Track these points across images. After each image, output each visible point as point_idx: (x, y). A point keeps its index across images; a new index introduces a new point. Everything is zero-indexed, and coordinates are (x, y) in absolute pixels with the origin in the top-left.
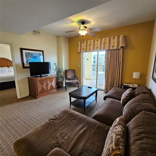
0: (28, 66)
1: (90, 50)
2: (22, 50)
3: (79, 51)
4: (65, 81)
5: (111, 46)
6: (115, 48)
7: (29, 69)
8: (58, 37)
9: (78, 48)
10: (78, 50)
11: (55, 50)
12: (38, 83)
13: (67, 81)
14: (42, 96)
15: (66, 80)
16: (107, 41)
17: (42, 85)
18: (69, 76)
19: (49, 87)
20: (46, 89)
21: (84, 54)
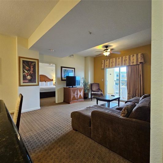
0: (65, 79)
1: (112, 67)
2: (62, 67)
3: (103, 68)
4: (91, 93)
5: (131, 62)
6: (135, 63)
7: (65, 82)
8: (85, 57)
9: (101, 65)
10: (101, 67)
11: (83, 68)
12: (72, 91)
13: (92, 92)
14: (75, 102)
15: (91, 91)
16: (128, 58)
17: (74, 93)
18: (94, 89)
19: (78, 96)
20: (76, 97)
21: (107, 69)
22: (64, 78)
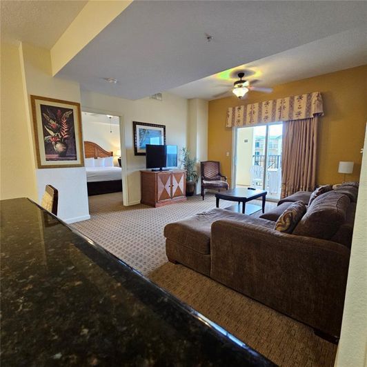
0: (144, 151)
1: (252, 123)
2: (135, 124)
3: (229, 125)
4: (202, 182)
5: (294, 114)
6: (303, 116)
7: (145, 157)
8: (189, 100)
9: (226, 120)
10: (226, 123)
12: (159, 180)
13: (205, 182)
14: (164, 204)
15: (202, 179)
16: (287, 104)
17: (165, 184)
18: (208, 174)
19: (174, 191)
20: (169, 193)
21: (239, 129)
22: (141, 148)
